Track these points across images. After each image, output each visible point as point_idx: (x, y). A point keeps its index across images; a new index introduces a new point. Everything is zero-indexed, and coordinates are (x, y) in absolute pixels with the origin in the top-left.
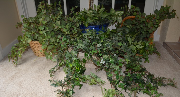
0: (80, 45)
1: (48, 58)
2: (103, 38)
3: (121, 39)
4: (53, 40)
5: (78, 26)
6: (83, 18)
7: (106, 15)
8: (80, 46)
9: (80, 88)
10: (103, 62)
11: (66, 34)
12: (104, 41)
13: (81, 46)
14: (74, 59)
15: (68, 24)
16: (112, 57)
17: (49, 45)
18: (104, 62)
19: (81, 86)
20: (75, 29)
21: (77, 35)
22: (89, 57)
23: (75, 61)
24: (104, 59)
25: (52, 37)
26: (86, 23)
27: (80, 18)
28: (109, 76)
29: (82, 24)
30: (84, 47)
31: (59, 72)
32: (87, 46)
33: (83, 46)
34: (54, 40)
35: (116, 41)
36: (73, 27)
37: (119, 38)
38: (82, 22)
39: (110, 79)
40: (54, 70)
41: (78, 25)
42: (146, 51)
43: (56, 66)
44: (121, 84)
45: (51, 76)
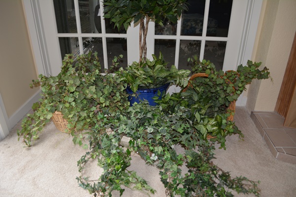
0: (123, 126)
1: (76, 142)
2: (158, 116)
3: (184, 116)
4: (84, 114)
5: (122, 90)
6: (130, 78)
7: (164, 74)
8: (122, 128)
9: (121, 195)
10: (154, 157)
11: (104, 106)
12: (158, 120)
13: (125, 128)
14: (114, 151)
15: (108, 87)
16: (168, 150)
17: (78, 121)
18: (157, 157)
19: (122, 191)
20: (118, 94)
21: (120, 104)
22: (136, 149)
23: (115, 154)
24: (156, 154)
25: (83, 110)
26: (134, 85)
27: (125, 78)
28: (164, 178)
29: (128, 87)
30: (129, 131)
32: (133, 129)
33: (127, 129)
34: (86, 115)
35: (177, 120)
36: (115, 91)
37: (181, 114)
38: (128, 84)
39: (164, 182)
40: (84, 158)
41: (123, 89)
42: (222, 131)
43: (88, 153)
44: (180, 189)
45: (79, 171)
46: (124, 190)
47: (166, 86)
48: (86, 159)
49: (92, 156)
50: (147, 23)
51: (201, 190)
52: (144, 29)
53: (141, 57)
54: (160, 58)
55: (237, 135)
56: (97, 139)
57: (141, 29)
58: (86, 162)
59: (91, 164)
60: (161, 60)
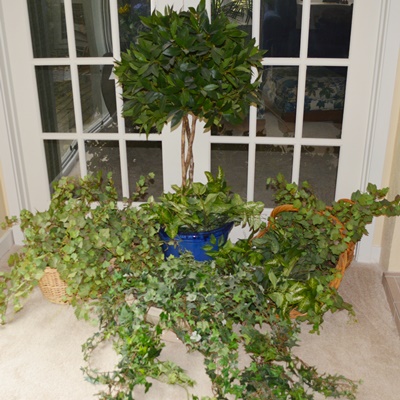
0: (152, 292)
1: (80, 316)
2: (207, 277)
3: (250, 277)
4: (91, 273)
5: (152, 235)
6: (164, 214)
7: (222, 208)
8: (151, 294)
9: (146, 391)
10: (195, 337)
11: (122, 260)
12: (206, 284)
13: (154, 294)
14: (137, 327)
15: (128, 230)
16: (217, 327)
17: (82, 283)
18: (199, 337)
19: (148, 386)
20: (145, 241)
21: (148, 258)
22: (170, 324)
23: (138, 331)
24: (199, 332)
25: (89, 265)
26: (172, 226)
27: (156, 215)
28: (210, 368)
29: (162, 230)
30: (160, 299)
31: (103, 347)
32: (167, 296)
33: (158, 296)
34: (94, 274)
35: (236, 283)
36: (140, 236)
37: (244, 275)
38: (162, 225)
39: (211, 374)
40: (91, 343)
41: (153, 232)
42: (316, 304)
43: (97, 334)
44: (235, 387)
45: (85, 359)
46: (151, 384)
47: (225, 228)
48: (94, 343)
49: (103, 340)
50: (194, 123)
51: (266, 390)
52: (188, 132)
53: (184, 178)
54: (219, 177)
55: (346, 312)
56: (111, 312)
57: (183, 134)
58: (93, 348)
59: (102, 351)
60: (220, 181)
